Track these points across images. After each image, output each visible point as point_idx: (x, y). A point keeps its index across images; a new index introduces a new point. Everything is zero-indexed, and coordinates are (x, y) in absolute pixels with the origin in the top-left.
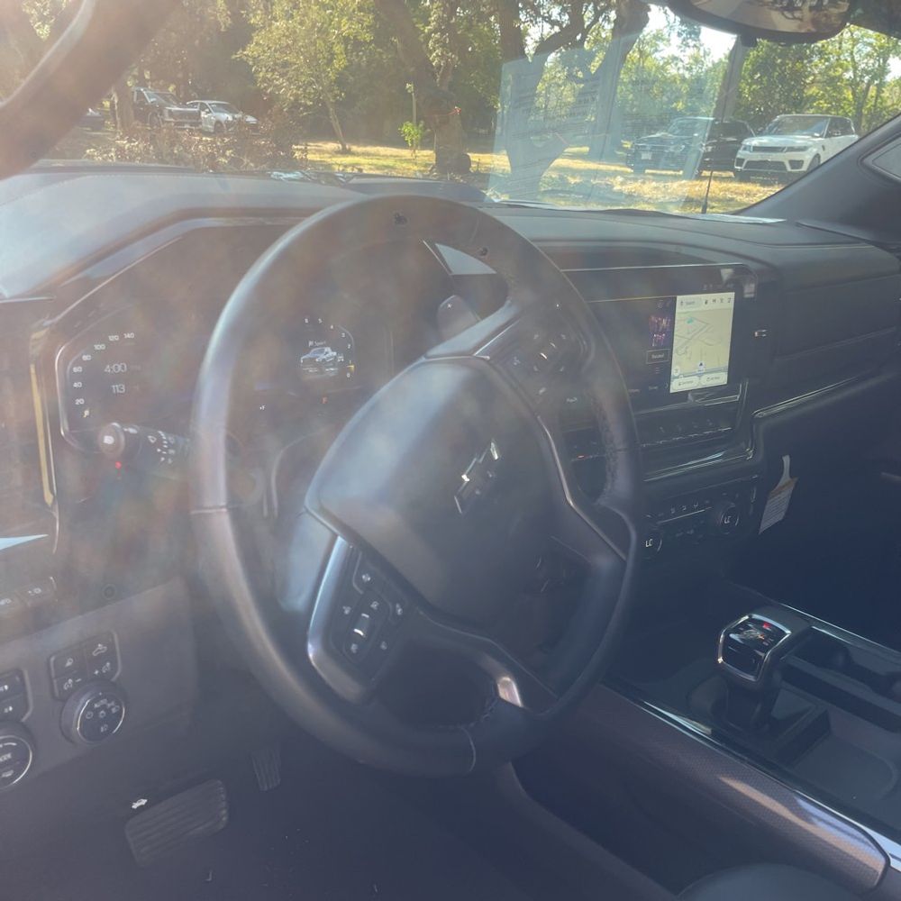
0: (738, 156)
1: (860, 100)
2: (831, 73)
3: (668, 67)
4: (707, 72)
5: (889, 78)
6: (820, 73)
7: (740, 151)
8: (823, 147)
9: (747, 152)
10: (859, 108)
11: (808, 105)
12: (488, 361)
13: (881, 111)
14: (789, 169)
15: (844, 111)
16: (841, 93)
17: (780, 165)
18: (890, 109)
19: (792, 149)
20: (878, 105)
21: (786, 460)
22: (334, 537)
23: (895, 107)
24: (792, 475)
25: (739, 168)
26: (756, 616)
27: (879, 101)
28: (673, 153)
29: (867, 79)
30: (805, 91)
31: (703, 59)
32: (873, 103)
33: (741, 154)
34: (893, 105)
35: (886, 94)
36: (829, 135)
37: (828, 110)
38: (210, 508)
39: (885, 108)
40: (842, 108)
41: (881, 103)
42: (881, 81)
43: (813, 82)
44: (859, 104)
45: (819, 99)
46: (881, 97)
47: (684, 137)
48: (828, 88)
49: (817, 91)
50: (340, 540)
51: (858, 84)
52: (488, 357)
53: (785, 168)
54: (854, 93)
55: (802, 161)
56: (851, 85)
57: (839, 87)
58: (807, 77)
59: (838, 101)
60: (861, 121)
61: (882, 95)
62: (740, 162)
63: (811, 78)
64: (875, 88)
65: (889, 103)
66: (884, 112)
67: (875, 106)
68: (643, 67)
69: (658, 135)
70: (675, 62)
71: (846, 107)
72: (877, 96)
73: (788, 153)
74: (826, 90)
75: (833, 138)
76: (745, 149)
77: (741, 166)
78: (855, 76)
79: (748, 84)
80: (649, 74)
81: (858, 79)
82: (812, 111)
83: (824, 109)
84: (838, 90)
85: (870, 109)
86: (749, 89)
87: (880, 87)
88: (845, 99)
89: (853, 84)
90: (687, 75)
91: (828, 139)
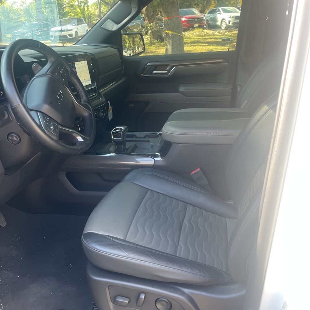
0: (50, 35)
1: (83, 12)
2: (71, 3)
3: (13, 6)
4: (28, 6)
5: (90, 4)
6: (67, 3)
7: (51, 33)
8: (77, 29)
9: (53, 33)
10: (83, 14)
11: (67, 15)
12: (50, 75)
13: (90, 15)
14: (69, 37)
15: (79, 16)
16: (76, 10)
17: (66, 36)
18: (93, 14)
19: (67, 30)
20: (89, 13)
21: (109, 102)
22: (37, 113)
23: (94, 13)
24: (111, 106)
25: (52, 39)
26: (116, 128)
27: (89, 11)
28: (27, 36)
29: (83, 4)
30: (64, 10)
31: (25, 2)
32: (87, 13)
33: (51, 34)
34: (93, 12)
35: (90, 9)
36: (78, 25)
37: (74, 16)
38: (16, 105)
39: (91, 14)
40: (78, 15)
41: (90, 12)
42: (87, 5)
43: (66, 7)
44: (83, 13)
45: (70, 13)
46: (89, 10)
47: (29, 30)
48: (72, 9)
49: (68, 10)
50: (38, 113)
51: (80, 7)
52: (50, 74)
53: (67, 37)
54: (80, 10)
55: (72, 34)
56: (78, 7)
57: (75, 8)
58: (63, 5)
59: (76, 13)
60: (85, 19)
61: (89, 9)
62: (52, 36)
63: (65, 5)
64: (86, 7)
65: (92, 12)
66: (92, 15)
67: (88, 13)
68: (4, 6)
69: (19, 31)
70: (15, 3)
71: (79, 15)
72: (88, 10)
73: (67, 32)
74: (71, 9)
75: (79, 25)
76: (52, 32)
77: (53, 38)
78: (79, 4)
79: (45, 9)
80: (7, 9)
81: (80, 5)
82: (69, 17)
83: (73, 16)
84: (75, 9)
85: (87, 15)
86: (46, 11)
87: (88, 6)
88: (78, 12)
89: (79, 7)
90: (22, 8)
91: (78, 26)
